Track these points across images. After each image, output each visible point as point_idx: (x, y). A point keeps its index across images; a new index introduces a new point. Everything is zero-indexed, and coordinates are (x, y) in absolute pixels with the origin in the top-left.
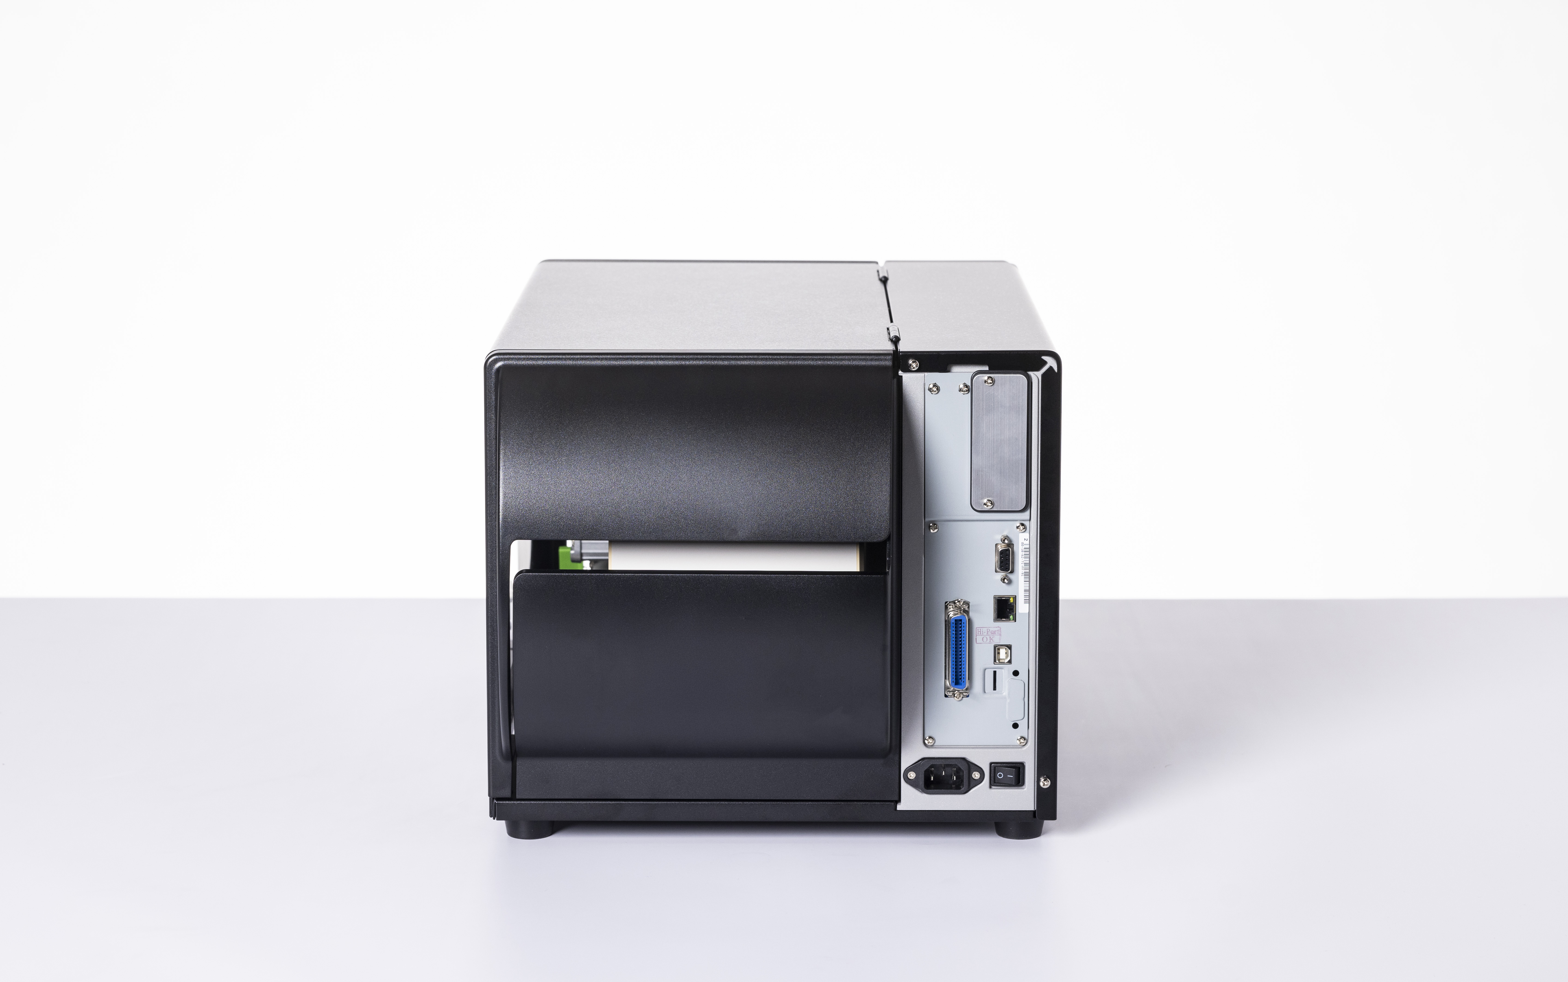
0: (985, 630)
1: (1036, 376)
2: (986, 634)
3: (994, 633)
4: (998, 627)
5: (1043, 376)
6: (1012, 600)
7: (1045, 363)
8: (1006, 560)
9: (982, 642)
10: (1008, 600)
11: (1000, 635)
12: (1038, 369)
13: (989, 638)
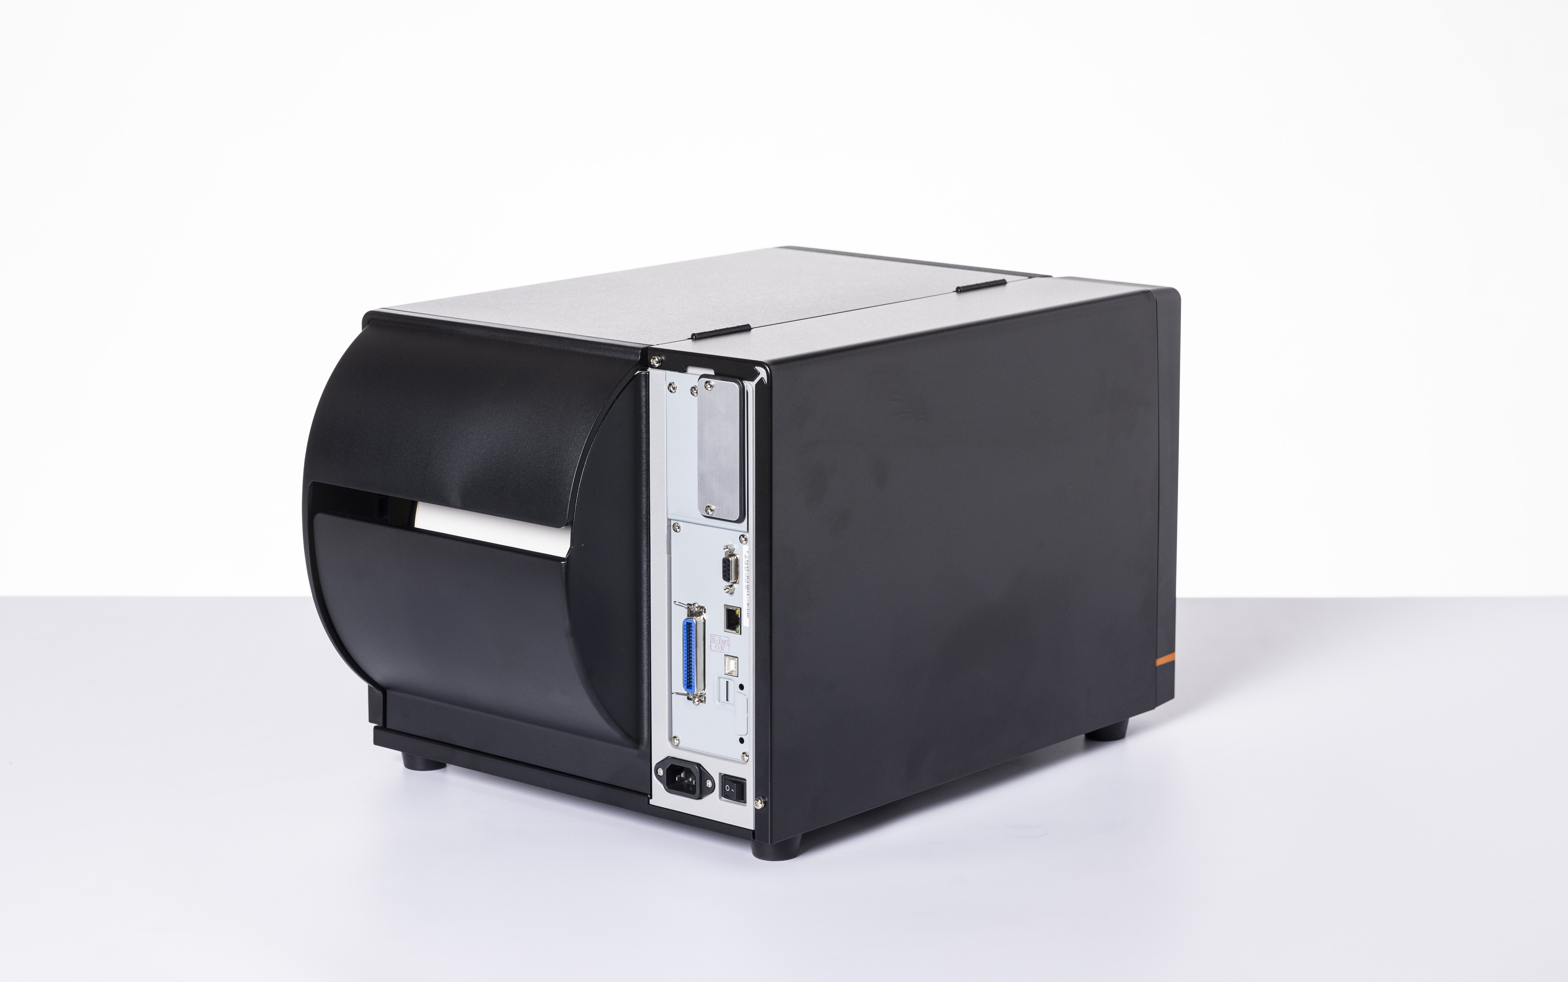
0: (717, 638)
1: (750, 386)
2: (718, 642)
3: (724, 642)
4: (728, 637)
5: (756, 385)
6: (738, 612)
7: (758, 374)
8: (729, 570)
9: (715, 650)
10: (735, 611)
11: (729, 646)
12: (752, 380)
13: (720, 647)
